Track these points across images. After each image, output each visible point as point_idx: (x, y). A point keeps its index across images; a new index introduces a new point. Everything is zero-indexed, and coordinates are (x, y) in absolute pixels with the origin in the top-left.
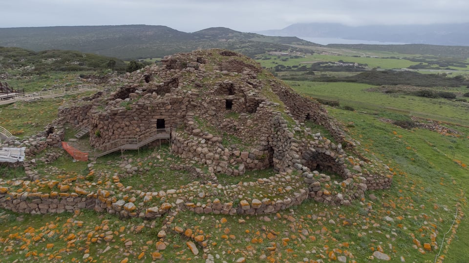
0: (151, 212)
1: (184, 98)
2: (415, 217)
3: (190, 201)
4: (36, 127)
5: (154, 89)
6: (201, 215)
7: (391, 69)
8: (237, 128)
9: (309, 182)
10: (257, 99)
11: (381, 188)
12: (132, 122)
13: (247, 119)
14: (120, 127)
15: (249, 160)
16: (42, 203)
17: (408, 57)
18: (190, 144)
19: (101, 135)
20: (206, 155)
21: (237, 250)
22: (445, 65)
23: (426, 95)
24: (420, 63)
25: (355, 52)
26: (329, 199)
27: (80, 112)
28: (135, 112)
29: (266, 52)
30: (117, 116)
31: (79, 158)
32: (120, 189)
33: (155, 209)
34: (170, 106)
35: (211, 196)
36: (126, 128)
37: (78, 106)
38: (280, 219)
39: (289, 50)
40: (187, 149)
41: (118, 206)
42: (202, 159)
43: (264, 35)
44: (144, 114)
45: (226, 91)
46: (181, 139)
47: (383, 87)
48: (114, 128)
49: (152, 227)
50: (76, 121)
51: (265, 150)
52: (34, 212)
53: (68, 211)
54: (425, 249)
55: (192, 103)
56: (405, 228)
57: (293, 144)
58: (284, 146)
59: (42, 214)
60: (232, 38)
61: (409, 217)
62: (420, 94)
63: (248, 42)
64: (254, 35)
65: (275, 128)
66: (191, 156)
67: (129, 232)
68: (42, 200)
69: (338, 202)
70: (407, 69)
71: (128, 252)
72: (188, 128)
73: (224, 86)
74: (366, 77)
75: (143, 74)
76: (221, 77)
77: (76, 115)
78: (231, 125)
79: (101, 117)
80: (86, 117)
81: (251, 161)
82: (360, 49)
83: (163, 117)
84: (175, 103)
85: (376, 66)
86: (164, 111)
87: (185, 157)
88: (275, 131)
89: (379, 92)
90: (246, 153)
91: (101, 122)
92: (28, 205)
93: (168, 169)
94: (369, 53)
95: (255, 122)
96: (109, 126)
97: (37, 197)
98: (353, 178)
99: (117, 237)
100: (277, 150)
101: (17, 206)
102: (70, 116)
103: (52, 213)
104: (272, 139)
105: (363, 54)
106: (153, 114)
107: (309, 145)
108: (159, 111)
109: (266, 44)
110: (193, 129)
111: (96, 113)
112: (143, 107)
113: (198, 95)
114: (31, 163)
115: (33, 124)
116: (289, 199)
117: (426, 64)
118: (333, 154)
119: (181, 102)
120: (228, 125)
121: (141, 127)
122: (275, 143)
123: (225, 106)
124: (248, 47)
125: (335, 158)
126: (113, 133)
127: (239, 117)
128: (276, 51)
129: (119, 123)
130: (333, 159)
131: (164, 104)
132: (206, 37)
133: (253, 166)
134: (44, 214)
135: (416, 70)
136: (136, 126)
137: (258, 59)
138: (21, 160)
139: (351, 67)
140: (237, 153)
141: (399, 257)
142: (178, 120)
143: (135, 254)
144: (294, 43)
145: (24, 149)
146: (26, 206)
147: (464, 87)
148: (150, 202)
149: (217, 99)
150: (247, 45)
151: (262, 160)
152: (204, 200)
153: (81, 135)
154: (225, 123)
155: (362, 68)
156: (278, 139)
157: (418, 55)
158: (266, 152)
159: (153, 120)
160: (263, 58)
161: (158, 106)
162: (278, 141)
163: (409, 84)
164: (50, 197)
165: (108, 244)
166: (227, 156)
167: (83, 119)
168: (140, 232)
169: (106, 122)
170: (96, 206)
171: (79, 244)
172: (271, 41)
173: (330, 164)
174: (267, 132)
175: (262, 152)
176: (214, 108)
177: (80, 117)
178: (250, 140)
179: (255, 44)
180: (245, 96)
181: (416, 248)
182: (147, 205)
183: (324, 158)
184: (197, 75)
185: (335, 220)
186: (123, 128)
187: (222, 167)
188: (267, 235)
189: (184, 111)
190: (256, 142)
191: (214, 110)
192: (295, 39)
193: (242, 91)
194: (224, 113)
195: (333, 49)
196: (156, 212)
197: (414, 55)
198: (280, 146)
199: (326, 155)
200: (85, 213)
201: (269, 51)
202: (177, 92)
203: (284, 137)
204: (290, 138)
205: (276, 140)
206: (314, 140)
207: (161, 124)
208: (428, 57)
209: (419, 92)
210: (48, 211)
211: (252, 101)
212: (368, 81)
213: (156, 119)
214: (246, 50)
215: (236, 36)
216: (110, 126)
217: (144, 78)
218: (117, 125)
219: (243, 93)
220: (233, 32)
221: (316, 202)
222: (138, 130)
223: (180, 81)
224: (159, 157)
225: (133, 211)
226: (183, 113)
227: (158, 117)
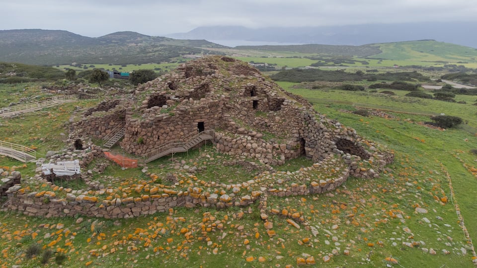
0: (245, 200)
1: (220, 101)
2: (424, 181)
3: (272, 188)
4: (46, 141)
5: (187, 95)
6: (284, 197)
7: (296, 67)
8: (268, 124)
9: (349, 163)
10: (278, 98)
11: (390, 162)
12: (176, 127)
13: (275, 116)
14: (165, 133)
15: (286, 151)
16: (135, 206)
17: (308, 56)
18: (239, 142)
19: (144, 142)
20: (257, 150)
21: (327, 221)
22: (338, 62)
23: (349, 88)
24: (318, 61)
25: (262, 53)
26: (365, 174)
27: (102, 123)
28: (178, 117)
29: (181, 55)
30: (162, 123)
31: (126, 166)
32: (205, 185)
33: (247, 197)
34: (209, 109)
35: (286, 181)
36: (171, 133)
37: (99, 117)
38: (340, 194)
39: (202, 52)
40: (236, 146)
41: (213, 199)
42: (251, 153)
43: (173, 38)
44: (186, 118)
45: (249, 93)
46: (229, 138)
47: (305, 84)
48: (160, 134)
49: (250, 212)
50: (98, 132)
51: (297, 141)
52: (127, 216)
53: (159, 211)
54: (443, 202)
55: (227, 105)
56: (423, 190)
57: (326, 133)
58: (315, 136)
59: (135, 218)
60: (141, 42)
61: (420, 181)
62: (344, 88)
63: (159, 46)
64: (163, 38)
65: (306, 121)
66: (240, 151)
67: (232, 219)
68: (135, 204)
69: (372, 176)
70: (311, 67)
71: (244, 235)
72: (230, 128)
73: (248, 88)
74: (286, 75)
75: (166, 82)
76: (242, 81)
77: (97, 126)
78: (263, 122)
79: (144, 125)
80: (109, 127)
81: (288, 152)
82: (265, 50)
83: (203, 120)
84: (213, 106)
85: (283, 66)
86: (204, 114)
87: (233, 153)
88: (305, 124)
89: (303, 88)
90: (283, 145)
91: (143, 130)
92: (122, 210)
93: (222, 166)
94: (275, 54)
95: (283, 118)
96: (153, 133)
97: (129, 202)
98: (374, 157)
99: (225, 225)
100: (309, 140)
101: (111, 212)
102: (90, 127)
103: (144, 215)
104: (303, 131)
105: (270, 55)
106: (194, 118)
107: (334, 133)
108: (199, 115)
109: (179, 48)
110: (237, 128)
111: (135, 121)
112: (185, 112)
113: (229, 98)
114: (89, 174)
115: (42, 139)
116: (342, 178)
117: (324, 62)
118: (351, 139)
119: (217, 106)
120: (260, 122)
121: (185, 131)
122: (306, 134)
123: (252, 106)
124: (161, 51)
125: (354, 142)
126: (158, 138)
127: (268, 115)
128: (190, 54)
129: (164, 129)
130: (352, 144)
131: (203, 108)
132: (113, 41)
133: (289, 156)
134: (137, 217)
135: (317, 68)
136: (180, 130)
137: (173, 62)
138: (78, 172)
139: (262, 67)
140: (276, 145)
141: (432, 209)
142: (215, 122)
143: (251, 235)
144: (204, 46)
145: (77, 161)
146: (119, 212)
147: (365, 81)
148: (240, 193)
149: (246, 100)
150: (159, 48)
151: (295, 149)
152: (283, 185)
153: (112, 145)
154: (257, 121)
155: (272, 67)
156: (309, 130)
157: (315, 54)
158: (299, 142)
159: (194, 124)
160: (178, 61)
161: (198, 111)
162: (309, 132)
163: (323, 80)
164: (142, 200)
165: (222, 231)
166: (270, 149)
167: (106, 129)
168: (242, 218)
169: (150, 129)
170: (188, 203)
171: (196, 235)
172: (182, 45)
173: (348, 148)
174: (297, 126)
175: (296, 143)
176: (246, 109)
177: (103, 127)
178: (282, 134)
179: (168, 48)
180: (267, 96)
181: (438, 202)
182: (237, 195)
183: (344, 144)
184: (223, 80)
185: (377, 190)
186: (168, 133)
187: (268, 159)
188: (339, 206)
189: (220, 113)
190: (288, 135)
191: (246, 111)
192: (205, 42)
193: (265, 92)
194: (252, 112)
195: (241, 51)
196: (249, 200)
197: (312, 54)
198: (311, 137)
199: (347, 140)
200: (179, 211)
201: (183, 54)
202: (212, 96)
203: (315, 129)
204: (322, 129)
205: (307, 132)
206: (337, 129)
207: (201, 126)
208: (324, 56)
209: (343, 86)
210: (140, 214)
211: (275, 101)
212: (287, 79)
213: (196, 122)
214: (160, 54)
215: (145, 40)
216: (155, 132)
217: (168, 86)
218: (162, 131)
219: (265, 93)
220: (141, 36)
221: (356, 178)
222: (182, 133)
223: (210, 86)
224: (209, 156)
225: (229, 201)
226: (220, 115)
227: (199, 121)
